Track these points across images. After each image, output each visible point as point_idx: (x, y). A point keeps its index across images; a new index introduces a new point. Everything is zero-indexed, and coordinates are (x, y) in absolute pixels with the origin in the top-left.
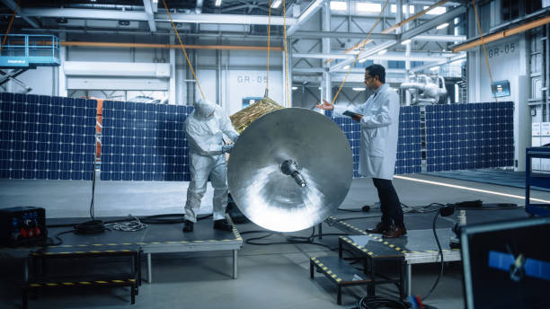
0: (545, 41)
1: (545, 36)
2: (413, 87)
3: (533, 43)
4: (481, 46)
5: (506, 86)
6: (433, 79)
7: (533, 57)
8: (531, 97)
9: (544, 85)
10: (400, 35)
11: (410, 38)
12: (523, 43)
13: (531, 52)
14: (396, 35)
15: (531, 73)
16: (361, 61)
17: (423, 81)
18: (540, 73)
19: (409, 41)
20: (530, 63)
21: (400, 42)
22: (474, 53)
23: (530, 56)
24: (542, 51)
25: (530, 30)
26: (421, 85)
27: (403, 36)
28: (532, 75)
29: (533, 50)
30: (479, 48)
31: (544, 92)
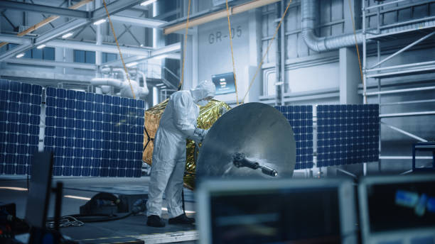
0: (279, 22)
1: (279, 17)
2: (107, 84)
3: (265, 26)
4: (200, 26)
5: (231, 80)
6: (132, 75)
7: (265, 43)
8: (262, 94)
9: (279, 79)
10: (92, 13)
11: (104, 17)
12: (253, 25)
13: (262, 37)
14: (87, 13)
15: (262, 63)
16: (40, 47)
17: (119, 76)
18: (274, 63)
19: (103, 21)
20: (261, 50)
21: (93, 21)
22: (190, 37)
23: (261, 42)
24: (276, 37)
25: (261, 8)
26: (117, 82)
27: (96, 14)
28: (264, 67)
29: (265, 34)
30: (195, 30)
31: (279, 87)
